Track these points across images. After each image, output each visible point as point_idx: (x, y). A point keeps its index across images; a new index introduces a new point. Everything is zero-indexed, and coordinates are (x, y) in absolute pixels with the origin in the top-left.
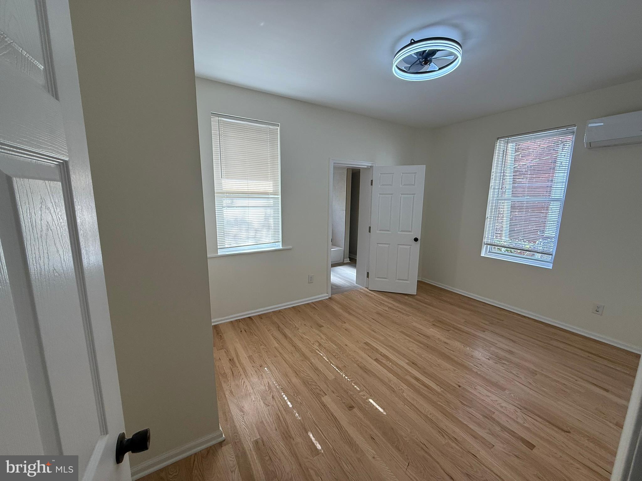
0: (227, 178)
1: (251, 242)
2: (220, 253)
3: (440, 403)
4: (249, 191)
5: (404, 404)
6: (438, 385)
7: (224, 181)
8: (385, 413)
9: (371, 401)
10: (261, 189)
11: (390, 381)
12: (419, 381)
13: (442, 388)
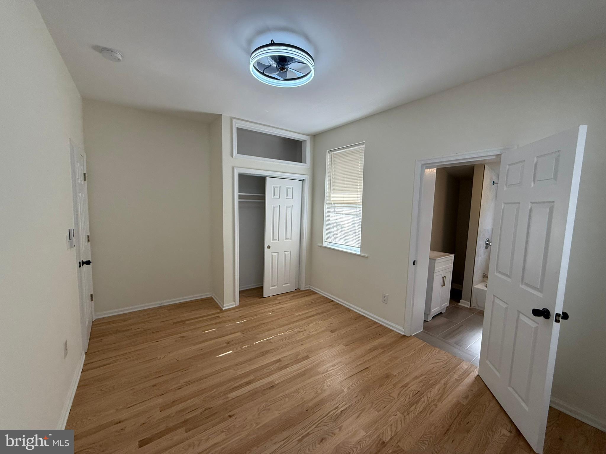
0: (334, 193)
1: (342, 242)
2: (325, 244)
3: (214, 391)
4: (344, 201)
5: (222, 368)
6: (236, 398)
7: (333, 195)
8: (217, 357)
9: (231, 352)
10: (351, 200)
11: (249, 365)
12: (245, 384)
13: (232, 399)
